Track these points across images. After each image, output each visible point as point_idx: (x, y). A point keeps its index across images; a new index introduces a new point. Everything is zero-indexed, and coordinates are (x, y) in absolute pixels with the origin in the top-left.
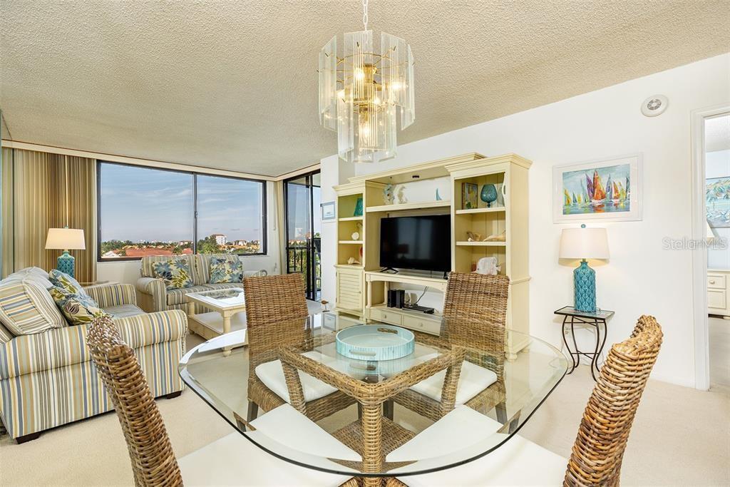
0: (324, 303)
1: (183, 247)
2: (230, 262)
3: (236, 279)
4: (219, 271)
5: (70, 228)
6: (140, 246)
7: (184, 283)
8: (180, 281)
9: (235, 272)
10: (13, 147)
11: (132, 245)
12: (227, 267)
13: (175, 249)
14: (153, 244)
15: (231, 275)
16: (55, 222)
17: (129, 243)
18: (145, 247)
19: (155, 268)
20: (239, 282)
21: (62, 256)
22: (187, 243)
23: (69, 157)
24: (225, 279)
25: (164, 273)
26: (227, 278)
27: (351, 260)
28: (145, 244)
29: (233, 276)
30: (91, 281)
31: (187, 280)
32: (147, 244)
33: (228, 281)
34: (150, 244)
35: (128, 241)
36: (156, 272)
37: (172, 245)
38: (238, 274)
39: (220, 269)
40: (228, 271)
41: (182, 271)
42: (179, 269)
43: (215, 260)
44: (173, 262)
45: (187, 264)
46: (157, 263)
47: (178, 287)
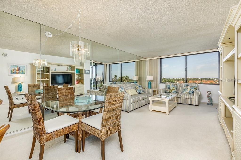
2: (191, 86)
3: (191, 93)
7: (173, 91)
9: (191, 90)
12: (189, 88)
15: (189, 91)
20: (192, 94)
21: (149, 82)
24: (187, 92)
25: (168, 87)
26: (188, 92)
29: (190, 91)
38: (192, 91)
39: (186, 88)
40: (189, 89)
41: (173, 87)
42: (172, 87)
43: (186, 85)
44: (171, 84)
45: (176, 86)
46: (167, 85)
47: (170, 92)
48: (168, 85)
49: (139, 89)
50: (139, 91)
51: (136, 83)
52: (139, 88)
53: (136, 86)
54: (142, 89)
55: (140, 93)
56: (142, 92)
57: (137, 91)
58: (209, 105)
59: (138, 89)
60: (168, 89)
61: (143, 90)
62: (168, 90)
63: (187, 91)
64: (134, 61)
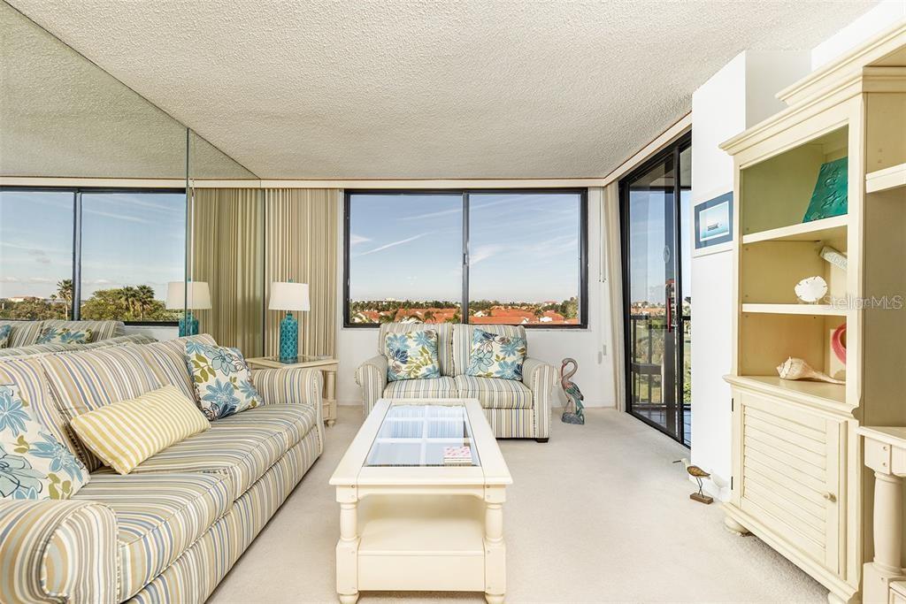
0: (694, 472)
2: (502, 340)
3: (509, 372)
4: (482, 355)
7: (423, 370)
8: (418, 367)
9: (509, 360)
10: (263, 187)
12: (497, 347)
14: (518, 305)
15: (500, 365)
18: (510, 307)
20: (514, 379)
21: (285, 319)
24: (490, 369)
25: (398, 351)
26: (494, 368)
28: (511, 304)
29: (504, 365)
31: (429, 366)
33: (495, 375)
34: (515, 305)
36: (388, 349)
38: (513, 363)
39: (485, 351)
40: (497, 356)
41: (423, 348)
42: (420, 347)
43: (479, 335)
44: (414, 334)
45: (434, 340)
46: (391, 335)
47: (412, 377)
48: (395, 336)
49: (224, 380)
50: (223, 398)
51: (196, 332)
52: (218, 372)
53: (193, 356)
54: (243, 376)
55: (227, 413)
56: (242, 399)
57: (206, 398)
58: (570, 422)
59: (212, 381)
60: (398, 363)
61: (251, 381)
62: (398, 367)
63: (491, 363)
64: (182, 184)
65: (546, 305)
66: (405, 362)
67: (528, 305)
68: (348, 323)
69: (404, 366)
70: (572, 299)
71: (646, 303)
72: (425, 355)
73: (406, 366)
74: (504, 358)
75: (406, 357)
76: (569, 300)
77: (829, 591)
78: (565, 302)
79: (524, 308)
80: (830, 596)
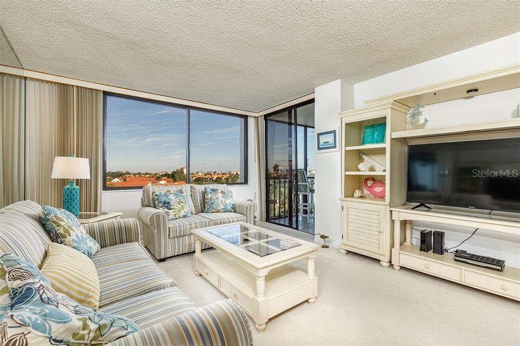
0: (323, 237)
1: (162, 176)
2: (222, 192)
3: (229, 209)
4: (213, 201)
5: (78, 156)
6: (135, 175)
7: (182, 212)
8: (179, 211)
10: (25, 75)
11: (130, 174)
12: (220, 196)
13: (157, 177)
14: (143, 174)
15: (223, 205)
16: (64, 152)
17: (128, 173)
18: (138, 175)
19: (156, 198)
21: (68, 186)
22: (164, 173)
23: (78, 87)
24: (219, 208)
25: (165, 203)
27: (357, 193)
28: (138, 174)
29: (225, 205)
30: (96, 211)
31: (185, 210)
32: (139, 174)
33: (222, 211)
34: (141, 174)
35: (127, 172)
36: (156, 202)
37: (155, 174)
38: (230, 203)
39: (214, 199)
40: (221, 201)
43: (209, 190)
44: (172, 192)
45: (185, 194)
46: (157, 193)
47: (178, 217)
48: (161, 194)
49: (79, 233)
50: (85, 248)
59: (73, 235)
60: (166, 210)
62: (168, 212)
65: (161, 174)
66: (170, 209)
67: (150, 174)
68: (105, 188)
69: (171, 212)
70: (177, 170)
71: (215, 172)
72: (181, 203)
73: (172, 211)
74: (225, 202)
75: (171, 206)
76: (176, 171)
77: (380, 260)
78: (174, 172)
79: (148, 176)
80: (381, 263)
